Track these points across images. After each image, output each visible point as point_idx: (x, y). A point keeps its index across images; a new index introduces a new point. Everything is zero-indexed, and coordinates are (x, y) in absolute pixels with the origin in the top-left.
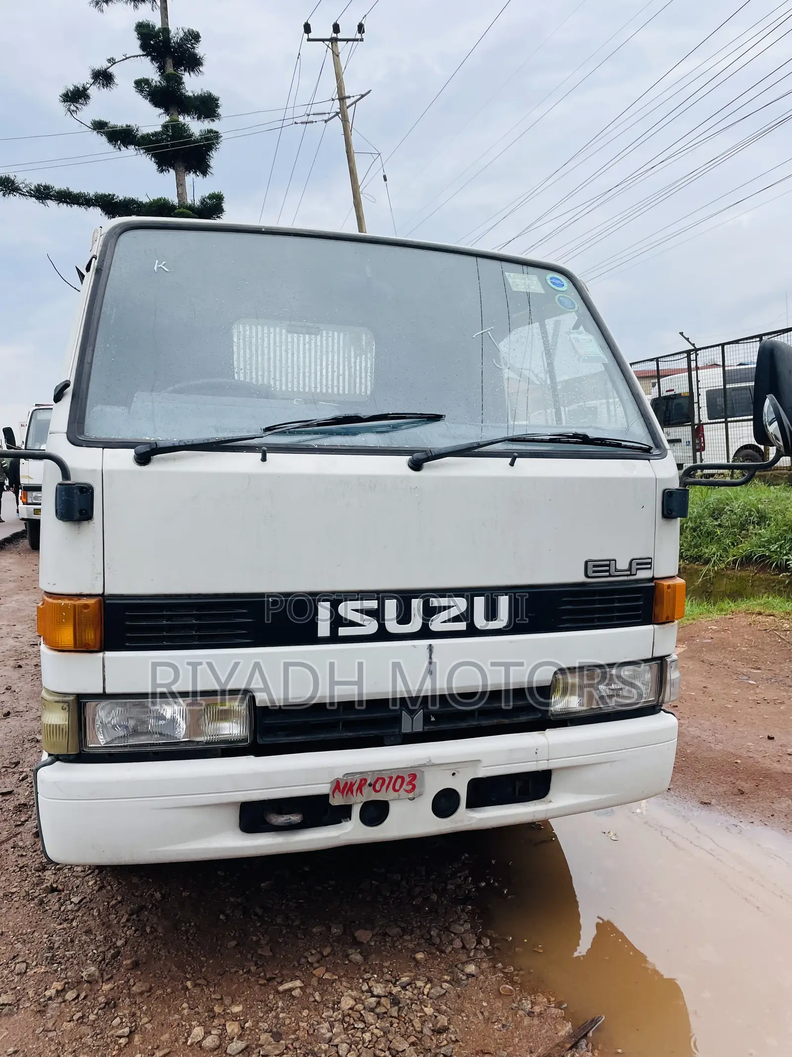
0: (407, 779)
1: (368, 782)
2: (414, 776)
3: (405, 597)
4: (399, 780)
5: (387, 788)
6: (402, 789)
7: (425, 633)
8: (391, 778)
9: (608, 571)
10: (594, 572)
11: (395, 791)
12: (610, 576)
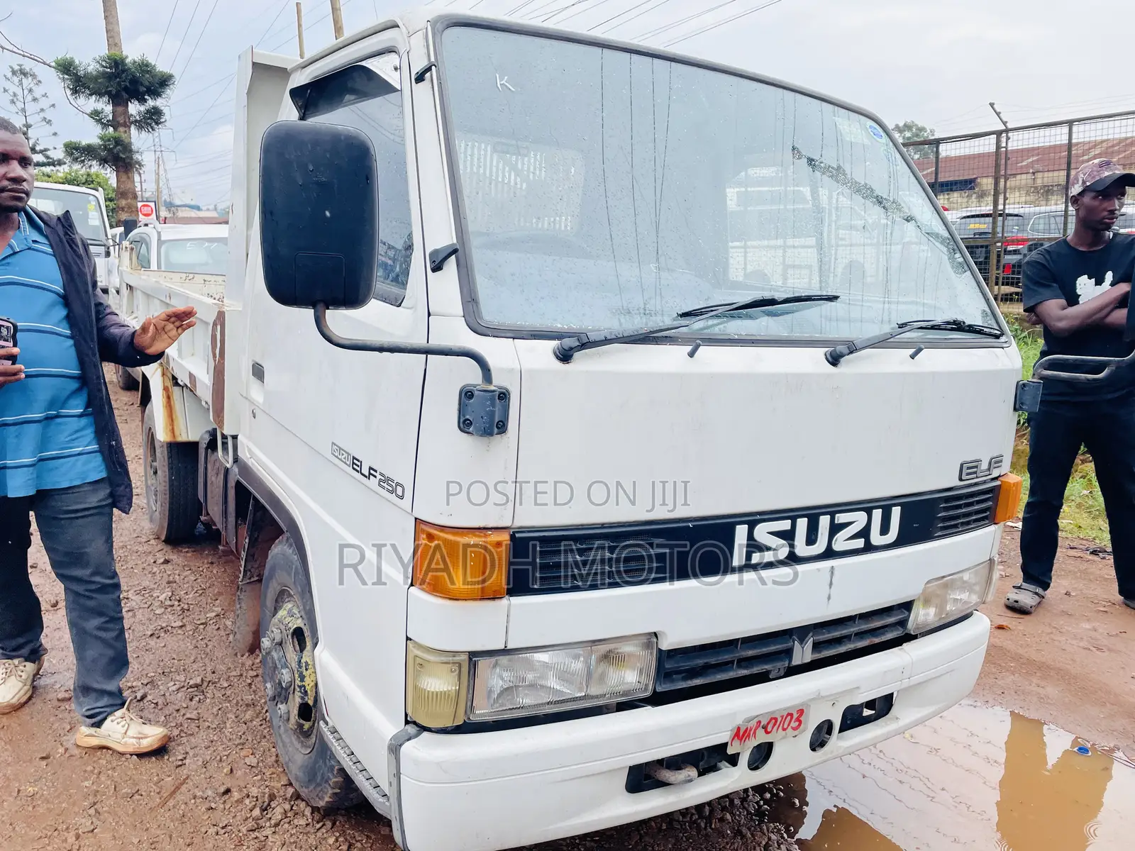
0: (795, 716)
1: (762, 724)
2: (801, 712)
3: (813, 515)
4: (789, 717)
5: (777, 729)
6: (790, 727)
7: (829, 554)
8: (782, 717)
9: (975, 473)
10: (968, 474)
11: (784, 729)
12: (977, 477)
